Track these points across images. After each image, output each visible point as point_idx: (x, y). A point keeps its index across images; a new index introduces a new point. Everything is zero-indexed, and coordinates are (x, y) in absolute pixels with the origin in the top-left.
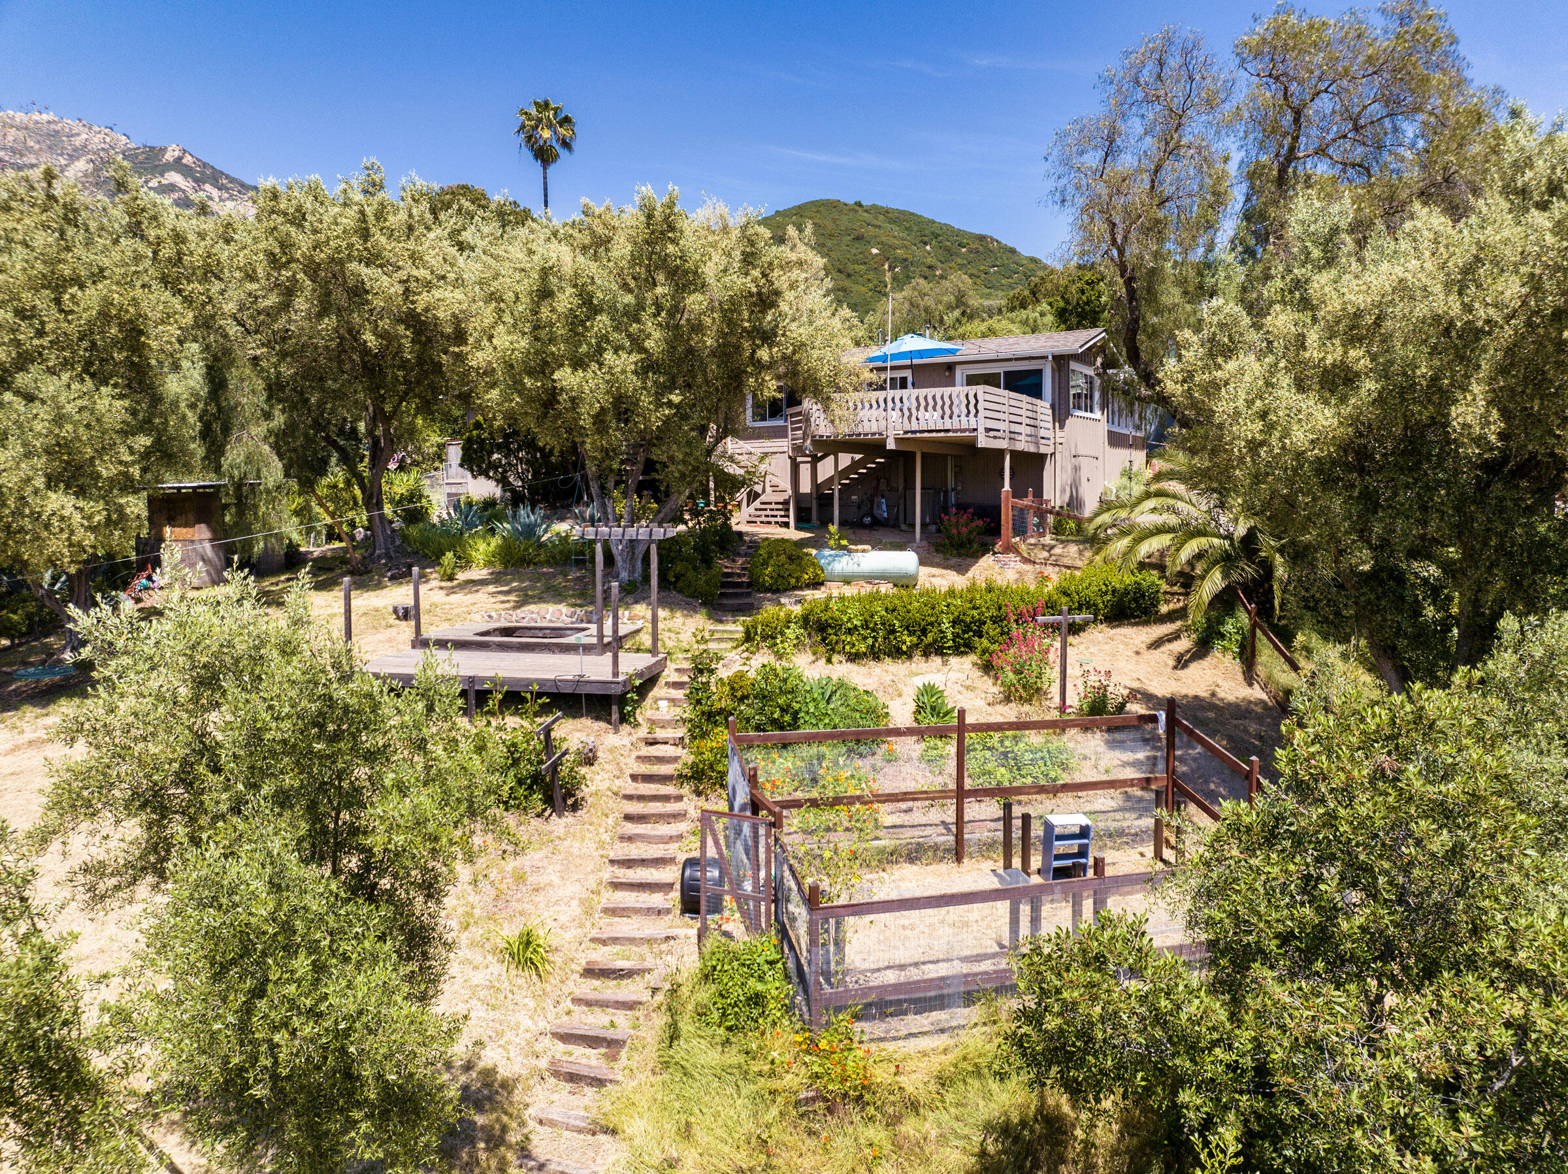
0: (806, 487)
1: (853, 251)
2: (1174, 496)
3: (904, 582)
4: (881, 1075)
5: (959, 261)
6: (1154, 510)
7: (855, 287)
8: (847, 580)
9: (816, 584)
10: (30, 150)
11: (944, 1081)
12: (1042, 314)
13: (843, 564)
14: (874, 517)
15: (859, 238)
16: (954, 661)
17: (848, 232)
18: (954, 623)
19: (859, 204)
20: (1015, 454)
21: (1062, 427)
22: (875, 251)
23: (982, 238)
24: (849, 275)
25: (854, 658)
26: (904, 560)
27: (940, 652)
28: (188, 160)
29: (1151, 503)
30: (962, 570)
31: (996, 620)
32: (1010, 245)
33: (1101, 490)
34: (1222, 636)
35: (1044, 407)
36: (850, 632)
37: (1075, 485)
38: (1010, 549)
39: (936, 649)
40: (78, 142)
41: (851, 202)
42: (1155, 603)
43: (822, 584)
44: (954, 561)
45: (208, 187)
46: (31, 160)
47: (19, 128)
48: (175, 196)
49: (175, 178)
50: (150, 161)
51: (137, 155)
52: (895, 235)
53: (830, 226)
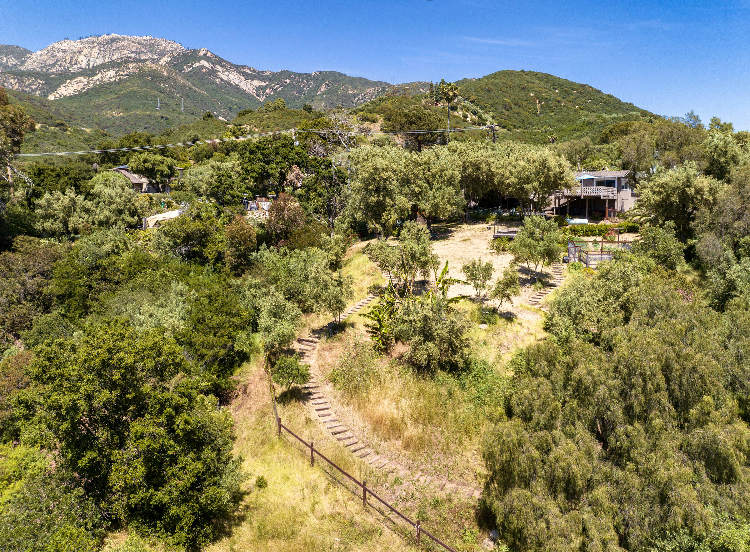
0: (557, 206)
1: (522, 95)
5: (572, 97)
6: (637, 211)
7: (523, 112)
8: (572, 224)
9: (566, 225)
10: (142, 52)
15: (524, 89)
16: (599, 237)
17: (519, 86)
18: (599, 230)
19: (523, 71)
20: (609, 200)
21: (620, 193)
22: (532, 95)
23: (583, 86)
24: (520, 106)
25: (579, 236)
26: (585, 221)
28: (209, 54)
30: (597, 223)
31: (606, 230)
32: (598, 89)
33: (628, 207)
35: (615, 189)
36: (580, 231)
37: (623, 206)
38: (607, 219)
39: (595, 235)
40: (161, 48)
41: (519, 69)
44: (596, 221)
45: (217, 66)
46: (143, 57)
47: (138, 43)
48: (204, 71)
49: (204, 63)
50: (193, 56)
51: (188, 53)
52: (540, 86)
53: (510, 83)
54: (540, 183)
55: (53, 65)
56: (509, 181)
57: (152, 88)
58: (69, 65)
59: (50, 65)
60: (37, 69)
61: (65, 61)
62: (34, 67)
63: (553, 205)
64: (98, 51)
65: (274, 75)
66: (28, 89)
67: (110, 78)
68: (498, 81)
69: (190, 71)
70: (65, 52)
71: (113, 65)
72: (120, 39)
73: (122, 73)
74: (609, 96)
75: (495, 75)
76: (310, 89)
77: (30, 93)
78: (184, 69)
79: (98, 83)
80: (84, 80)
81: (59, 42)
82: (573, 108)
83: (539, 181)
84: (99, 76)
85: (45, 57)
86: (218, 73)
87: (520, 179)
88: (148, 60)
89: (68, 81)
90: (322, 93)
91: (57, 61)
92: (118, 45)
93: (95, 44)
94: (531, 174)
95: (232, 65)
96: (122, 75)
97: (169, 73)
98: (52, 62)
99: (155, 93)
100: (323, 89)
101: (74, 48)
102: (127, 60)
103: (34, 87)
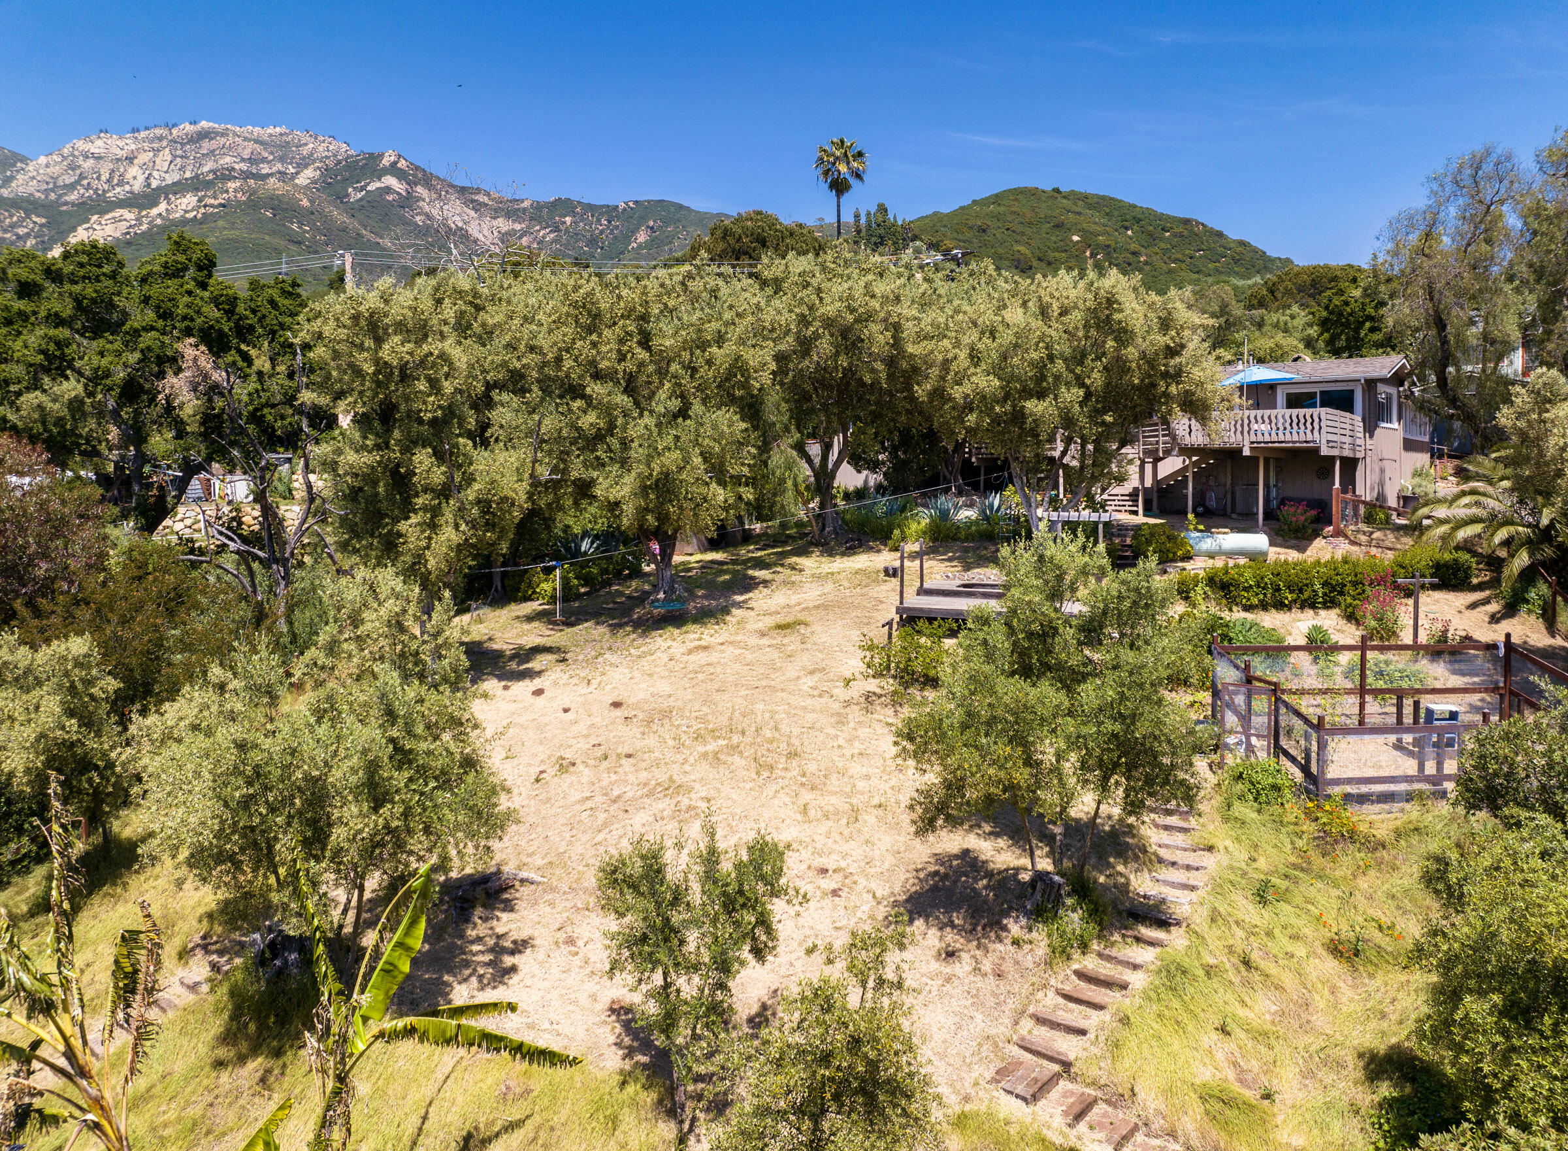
0: (1148, 483)
1: (1054, 238)
2: (1484, 495)
3: (1256, 557)
4: (1363, 828)
5: (1163, 245)
6: (1466, 506)
8: (1212, 556)
9: (1187, 558)
10: (264, 160)
11: (1398, 834)
12: (1293, 317)
13: (1208, 544)
14: (1206, 508)
15: (1058, 226)
16: (1323, 613)
17: (1048, 220)
18: (1324, 584)
19: (1057, 191)
20: (1341, 459)
21: (1371, 437)
22: (1076, 238)
23: (1186, 222)
24: (1049, 264)
25: (1248, 608)
26: (1258, 541)
27: (1313, 606)
28: (402, 164)
29: (1466, 500)
30: (1302, 549)
31: (1355, 584)
32: (1217, 228)
33: (1398, 488)
34: (1527, 602)
35: (1356, 419)
36: (1246, 589)
37: (1381, 484)
38: (1338, 533)
39: (1310, 604)
40: (305, 151)
41: (1048, 187)
42: (1468, 576)
43: (1191, 558)
44: (1293, 542)
45: (419, 189)
46: (265, 170)
47: (256, 141)
48: (390, 198)
49: (390, 181)
50: (369, 166)
51: (357, 162)
52: (1096, 221)
53: (1029, 214)
54: (1088, 395)
55: (72, 187)
56: (967, 388)
57: (273, 233)
58: (106, 187)
59: (65, 186)
60: (38, 195)
61: (99, 178)
62: (30, 190)
63: (1133, 482)
64: (169, 158)
65: (538, 207)
66: (8, 235)
67: (186, 212)
68: (1002, 209)
69: (361, 199)
70: (98, 158)
71: (196, 184)
72: (217, 134)
73: (212, 201)
74: (1242, 243)
75: (997, 199)
76: (615, 238)
77: (12, 243)
78: (348, 195)
79: (159, 221)
80: (129, 215)
81: (87, 138)
82: (1165, 267)
83: (1082, 385)
84: (162, 207)
85: (55, 170)
86: (421, 204)
87: (1007, 379)
88: (271, 175)
89: (95, 218)
90: (640, 246)
91: (82, 177)
92: (214, 144)
93: (165, 143)
94: (1051, 358)
95: (451, 186)
96: (212, 206)
97: (312, 202)
98: (69, 179)
99: (280, 242)
100: (642, 237)
101: (118, 151)
102: (225, 175)
103: (21, 231)
